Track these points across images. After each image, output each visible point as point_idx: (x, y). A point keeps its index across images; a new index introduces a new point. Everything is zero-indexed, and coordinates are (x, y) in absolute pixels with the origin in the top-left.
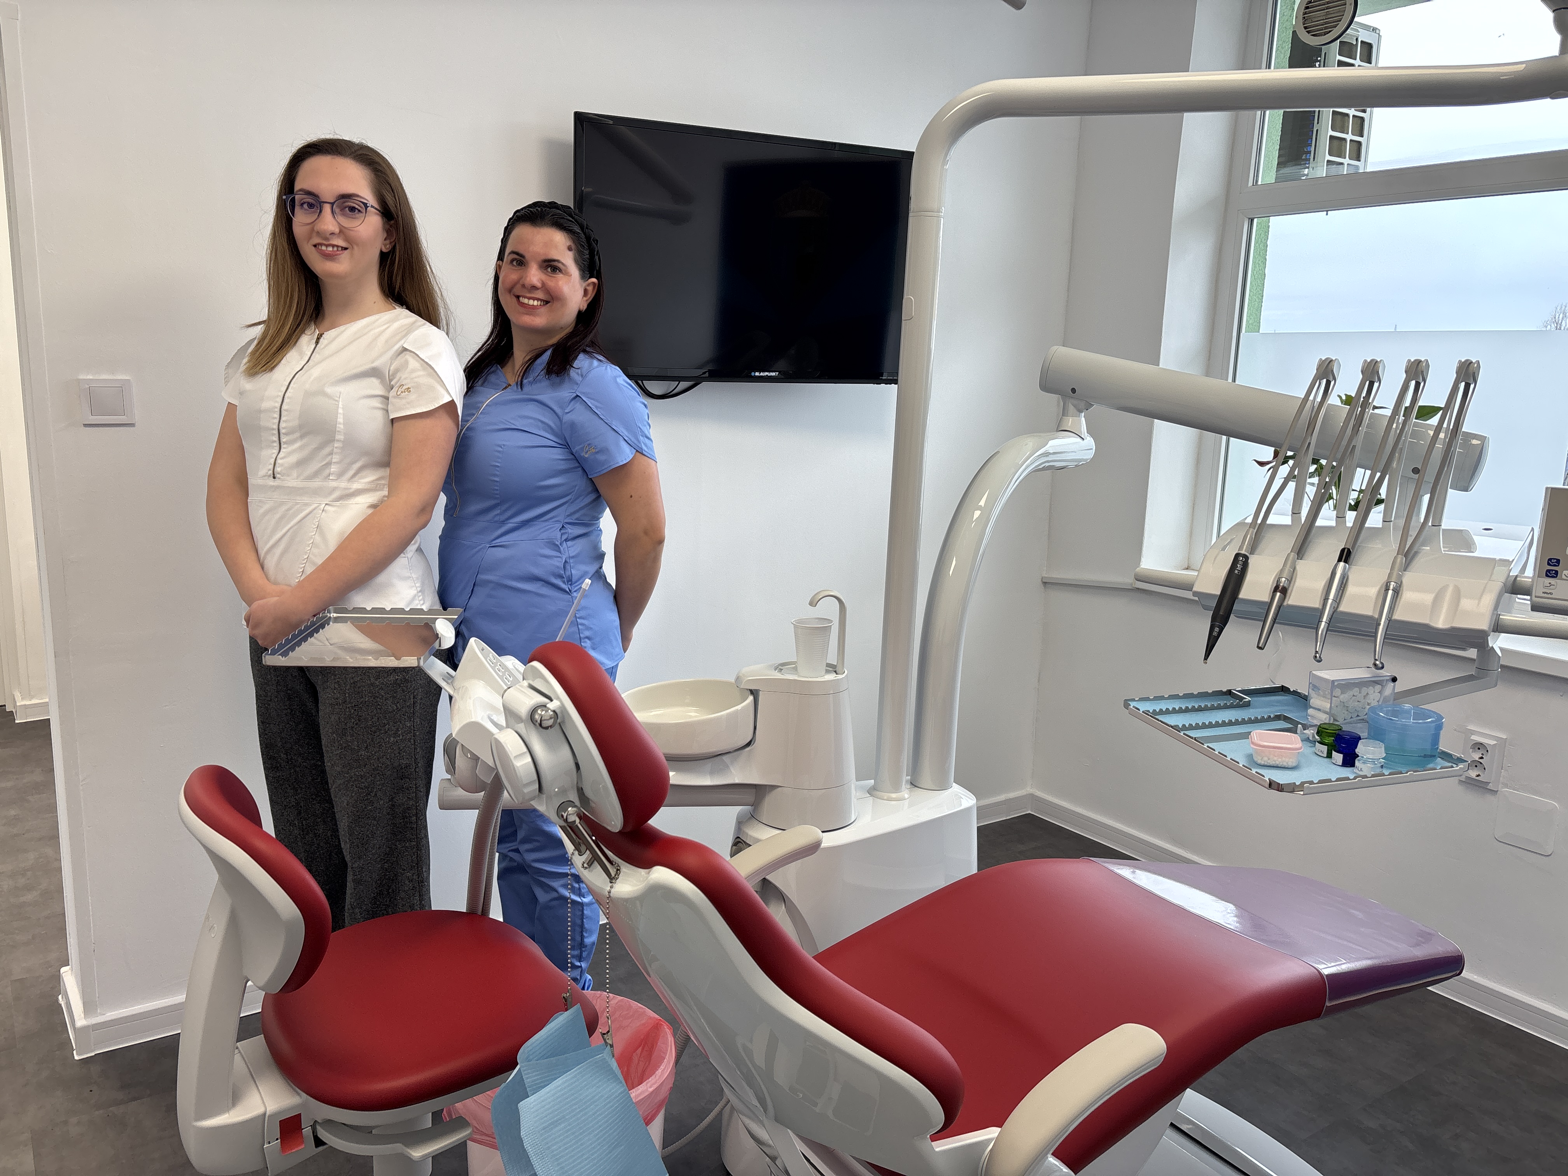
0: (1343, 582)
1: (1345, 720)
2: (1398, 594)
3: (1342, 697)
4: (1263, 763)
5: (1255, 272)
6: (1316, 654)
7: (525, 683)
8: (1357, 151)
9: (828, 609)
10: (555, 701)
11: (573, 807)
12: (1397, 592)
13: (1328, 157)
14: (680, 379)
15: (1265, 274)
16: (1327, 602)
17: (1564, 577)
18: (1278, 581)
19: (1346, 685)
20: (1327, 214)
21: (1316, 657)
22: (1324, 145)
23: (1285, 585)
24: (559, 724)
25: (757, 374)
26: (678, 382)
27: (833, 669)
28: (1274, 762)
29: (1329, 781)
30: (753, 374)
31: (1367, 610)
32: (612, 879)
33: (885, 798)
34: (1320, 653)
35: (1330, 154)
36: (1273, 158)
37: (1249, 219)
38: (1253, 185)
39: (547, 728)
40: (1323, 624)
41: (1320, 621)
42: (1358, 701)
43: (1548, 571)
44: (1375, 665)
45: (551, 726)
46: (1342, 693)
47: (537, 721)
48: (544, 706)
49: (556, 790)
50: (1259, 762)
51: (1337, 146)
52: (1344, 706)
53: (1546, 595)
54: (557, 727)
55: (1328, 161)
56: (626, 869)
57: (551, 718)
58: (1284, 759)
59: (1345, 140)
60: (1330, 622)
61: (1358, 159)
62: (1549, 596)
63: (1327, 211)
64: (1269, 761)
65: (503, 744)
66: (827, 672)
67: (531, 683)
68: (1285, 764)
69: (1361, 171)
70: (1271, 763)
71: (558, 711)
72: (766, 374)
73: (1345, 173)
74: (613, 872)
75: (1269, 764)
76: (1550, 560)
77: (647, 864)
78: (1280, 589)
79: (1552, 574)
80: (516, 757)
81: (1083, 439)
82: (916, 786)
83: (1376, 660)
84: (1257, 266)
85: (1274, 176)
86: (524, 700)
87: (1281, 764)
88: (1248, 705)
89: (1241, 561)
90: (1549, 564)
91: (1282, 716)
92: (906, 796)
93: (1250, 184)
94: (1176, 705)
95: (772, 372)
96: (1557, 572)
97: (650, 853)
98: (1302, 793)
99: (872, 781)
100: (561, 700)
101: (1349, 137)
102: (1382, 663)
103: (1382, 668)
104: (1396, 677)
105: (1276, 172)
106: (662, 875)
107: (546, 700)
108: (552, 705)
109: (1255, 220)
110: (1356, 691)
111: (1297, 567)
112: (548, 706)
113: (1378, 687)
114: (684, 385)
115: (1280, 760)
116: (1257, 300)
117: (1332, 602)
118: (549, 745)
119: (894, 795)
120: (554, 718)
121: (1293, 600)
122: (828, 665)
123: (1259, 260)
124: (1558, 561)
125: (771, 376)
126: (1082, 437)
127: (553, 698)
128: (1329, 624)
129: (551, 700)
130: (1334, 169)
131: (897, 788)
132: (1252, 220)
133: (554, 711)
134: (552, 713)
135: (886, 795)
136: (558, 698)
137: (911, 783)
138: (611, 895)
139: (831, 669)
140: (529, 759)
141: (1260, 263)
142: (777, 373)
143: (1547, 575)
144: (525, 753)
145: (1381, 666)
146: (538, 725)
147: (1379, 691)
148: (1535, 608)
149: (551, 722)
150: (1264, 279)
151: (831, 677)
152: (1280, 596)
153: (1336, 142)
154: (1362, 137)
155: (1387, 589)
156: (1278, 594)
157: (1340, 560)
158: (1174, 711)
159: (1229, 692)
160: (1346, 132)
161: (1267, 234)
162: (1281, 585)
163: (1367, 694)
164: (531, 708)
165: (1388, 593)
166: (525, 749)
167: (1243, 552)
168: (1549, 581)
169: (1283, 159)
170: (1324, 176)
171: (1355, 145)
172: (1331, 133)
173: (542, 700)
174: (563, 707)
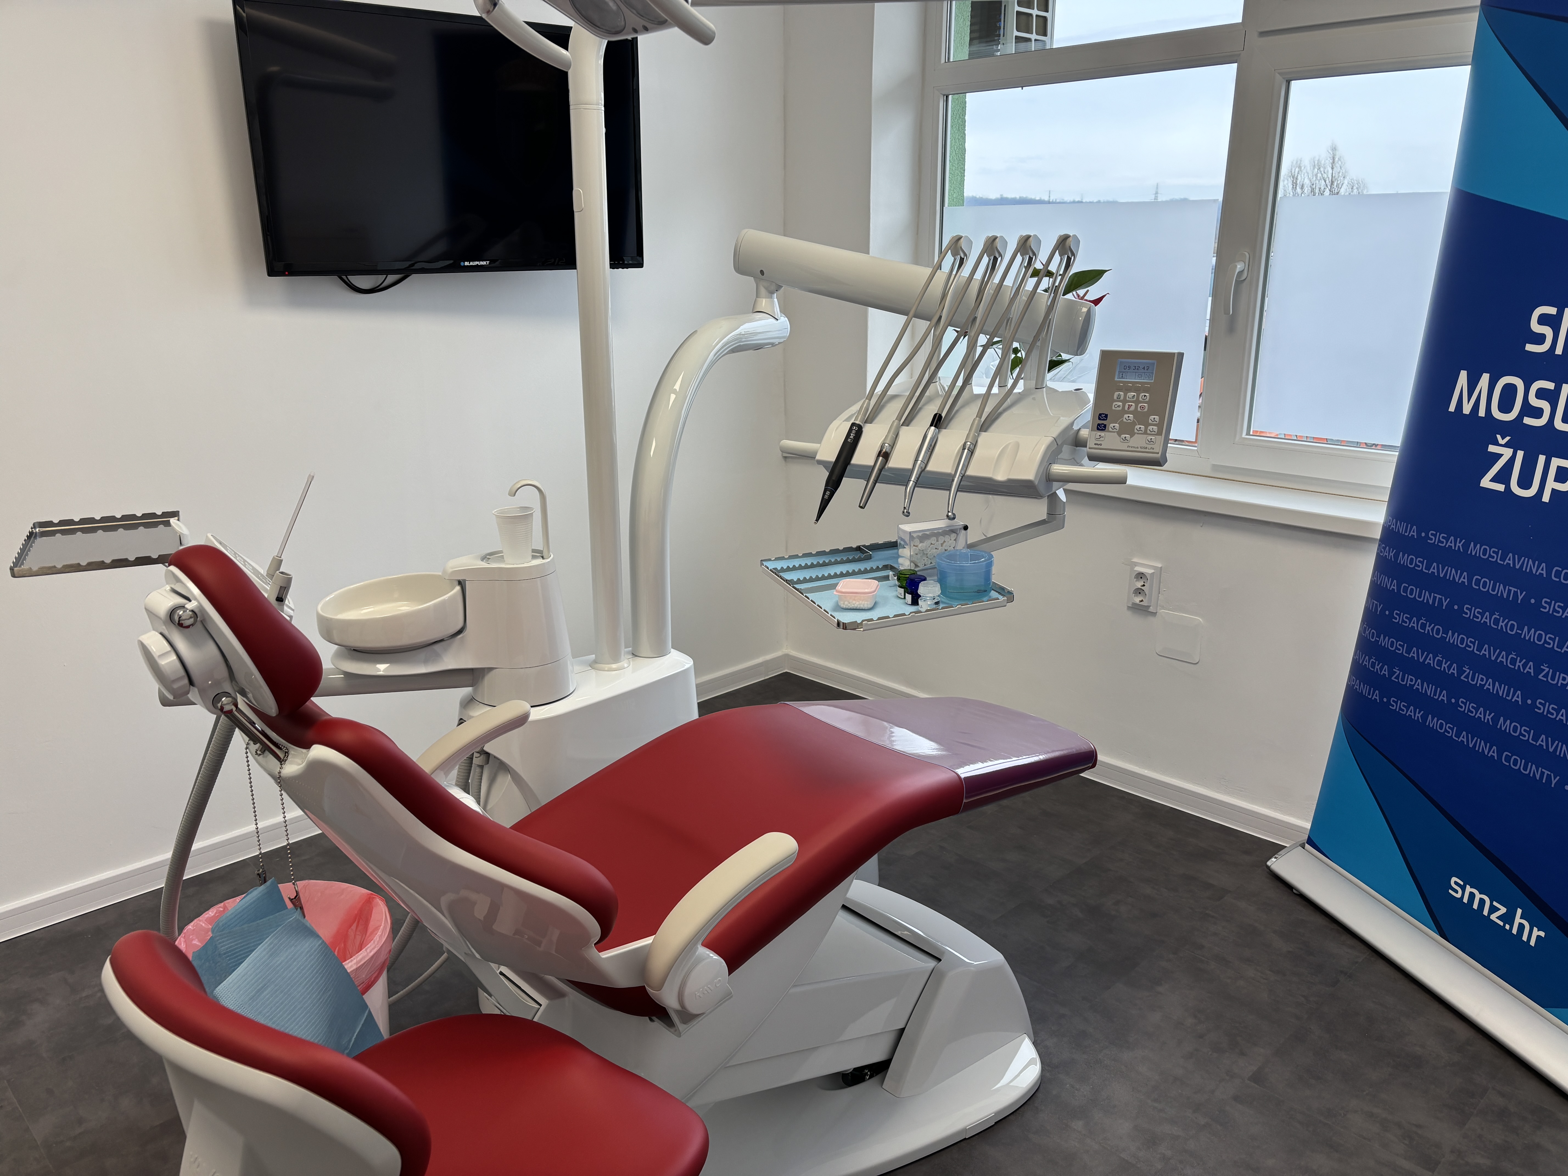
0: (931, 445)
1: (925, 565)
2: (972, 453)
3: (921, 545)
4: (845, 606)
5: (956, 147)
6: (904, 509)
7: (168, 588)
8: (1043, 27)
9: (528, 498)
10: (193, 601)
11: (227, 697)
12: (972, 452)
13: (1016, 33)
14: (387, 272)
15: (965, 149)
16: (917, 463)
17: (1110, 429)
18: (882, 447)
19: (924, 536)
20: (1022, 89)
21: (904, 512)
22: (1011, 21)
23: (887, 450)
24: (201, 621)
25: (467, 264)
26: (385, 276)
27: (539, 554)
28: (853, 606)
29: (888, 617)
30: (462, 264)
31: (948, 469)
32: (282, 761)
33: (606, 669)
34: (907, 509)
35: (1018, 30)
36: (965, 34)
37: (944, 95)
38: (946, 62)
39: (188, 627)
40: (911, 482)
41: (909, 480)
42: (936, 549)
43: (1099, 425)
44: (948, 516)
45: (192, 625)
46: (921, 542)
47: (176, 622)
48: (182, 607)
49: (210, 682)
50: (842, 606)
51: (1024, 21)
52: (924, 554)
53: (1097, 446)
54: (199, 625)
55: (1017, 37)
56: (295, 751)
57: (191, 617)
58: (861, 602)
59: (1031, 15)
60: (917, 481)
61: (1045, 34)
62: (1099, 447)
63: (1022, 87)
64: (849, 605)
65: (147, 646)
66: (534, 557)
67: (173, 586)
68: (862, 606)
69: (1048, 47)
70: (852, 606)
71: (196, 611)
72: (476, 263)
73: (1033, 50)
74: (281, 754)
75: (849, 608)
76: (1100, 415)
77: (306, 745)
78: (885, 455)
79: (1101, 428)
80: (160, 656)
81: (778, 320)
82: (636, 656)
83: (949, 512)
84: (957, 140)
85: (967, 52)
86: (164, 601)
87: (859, 606)
88: (869, 558)
89: (854, 430)
90: (1099, 419)
91: (889, 566)
92: (626, 665)
93: (943, 61)
94: (797, 563)
95: (483, 261)
96: (1105, 426)
97: (310, 734)
98: (862, 629)
99: (594, 656)
100: (198, 599)
101: (1035, 12)
102: (954, 514)
103: (954, 518)
104: (967, 526)
105: (969, 48)
106: (320, 752)
107: (186, 601)
108: (190, 606)
109: (950, 97)
110: (933, 540)
111: (900, 433)
112: (186, 606)
113: (953, 536)
114: (392, 278)
115: (858, 603)
116: (959, 174)
117: (921, 463)
118: (194, 642)
119: (614, 666)
120: (194, 617)
121: (892, 463)
122: (534, 551)
123: (959, 136)
124: (1106, 416)
125: (482, 265)
126: (776, 317)
127: (191, 598)
128: (916, 483)
129: (190, 600)
130: (1022, 46)
131: (616, 658)
132: (947, 97)
133: (192, 611)
134: (191, 613)
135: (607, 666)
136: (196, 599)
137: (633, 654)
138: (282, 775)
139: (538, 555)
140: (174, 657)
141: (960, 137)
142: (488, 262)
143: (1098, 429)
144: (170, 651)
145: (952, 516)
146: (176, 624)
147: (954, 539)
148: (1093, 458)
149: (191, 621)
150: (965, 154)
151: (538, 562)
152: (882, 460)
153: (1023, 18)
154: (1047, 12)
155: (964, 449)
156: (881, 458)
157: (931, 425)
158: (794, 568)
159: (859, 549)
160: (1032, 8)
161: (964, 109)
162: (884, 450)
163: (944, 542)
164: (171, 608)
165: (964, 451)
166: (168, 648)
167: (857, 422)
168: (1099, 434)
169: (976, 35)
170: (1014, 52)
171: (1041, 20)
172: (1017, 8)
173: (181, 601)
174: (201, 607)
